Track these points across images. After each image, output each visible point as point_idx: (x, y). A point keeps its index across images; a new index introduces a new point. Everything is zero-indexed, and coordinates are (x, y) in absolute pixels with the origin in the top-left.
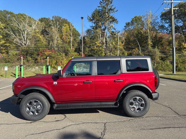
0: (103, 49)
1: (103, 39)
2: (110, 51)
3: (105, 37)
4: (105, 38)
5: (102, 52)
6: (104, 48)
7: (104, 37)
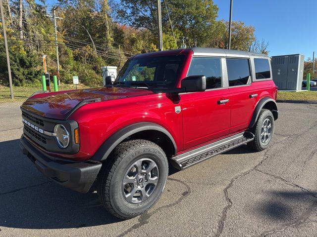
0: (20, 41)
1: (18, 18)
2: (37, 46)
3: (21, 14)
4: (21, 17)
5: (19, 47)
6: (23, 39)
7: (19, 14)
